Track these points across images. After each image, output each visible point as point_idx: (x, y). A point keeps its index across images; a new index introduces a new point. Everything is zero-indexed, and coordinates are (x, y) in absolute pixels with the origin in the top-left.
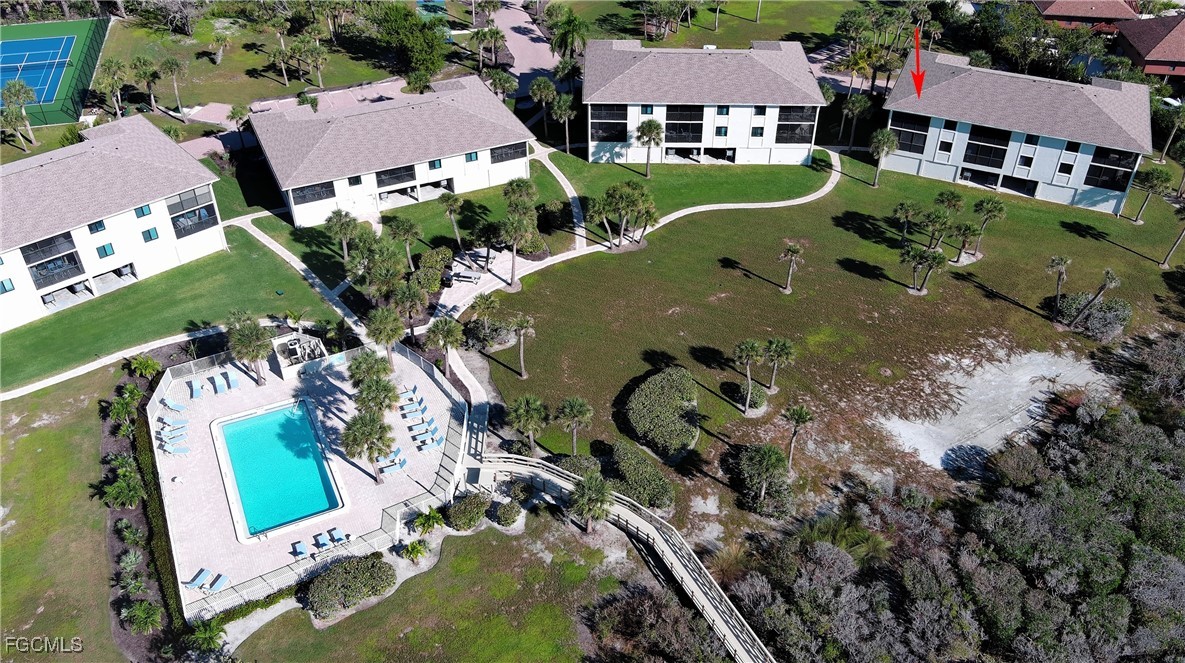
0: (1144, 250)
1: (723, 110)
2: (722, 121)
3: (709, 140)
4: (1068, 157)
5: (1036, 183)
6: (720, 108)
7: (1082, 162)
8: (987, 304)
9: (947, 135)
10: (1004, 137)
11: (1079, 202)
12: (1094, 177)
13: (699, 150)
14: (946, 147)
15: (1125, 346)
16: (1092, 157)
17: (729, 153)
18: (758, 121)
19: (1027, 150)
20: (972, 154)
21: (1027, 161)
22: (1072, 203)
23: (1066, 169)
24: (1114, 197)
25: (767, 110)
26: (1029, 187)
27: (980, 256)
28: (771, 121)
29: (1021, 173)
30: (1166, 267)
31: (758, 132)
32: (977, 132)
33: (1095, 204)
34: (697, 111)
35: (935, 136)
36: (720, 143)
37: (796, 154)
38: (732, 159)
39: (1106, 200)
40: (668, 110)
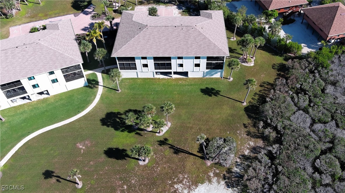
1: (31, 78)
3: (31, 91)
4: (197, 61)
5: (187, 72)
6: (29, 78)
7: (203, 62)
8: (176, 158)
9: (144, 62)
10: (168, 59)
11: (206, 75)
12: (209, 66)
13: (29, 96)
14: (146, 66)
16: (206, 60)
18: (53, 77)
19: (180, 61)
20: (157, 66)
21: (181, 65)
22: (204, 76)
23: (198, 65)
24: (219, 72)
25: (55, 72)
26: (186, 74)
28: (59, 75)
29: (180, 70)
30: (245, 104)
31: (55, 81)
32: (157, 59)
33: (212, 75)
35: (139, 63)
36: (38, 90)
37: (80, 83)
38: (48, 94)
39: (216, 73)
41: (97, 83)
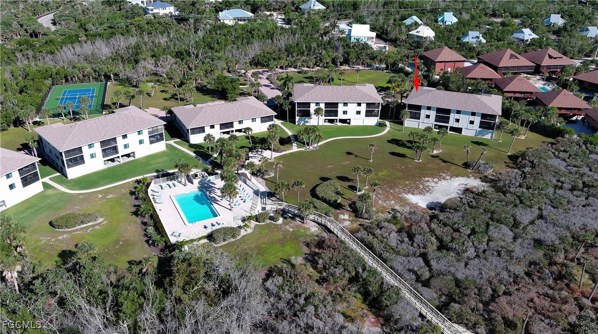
0: (502, 149)
1: (345, 104)
2: (345, 109)
3: (341, 116)
4: (472, 118)
5: (462, 129)
6: (344, 103)
7: (477, 120)
8: (443, 164)
9: (428, 112)
10: (448, 111)
11: (478, 135)
12: (482, 125)
13: (337, 120)
14: (428, 117)
15: (493, 175)
16: (480, 118)
17: (348, 121)
18: (359, 109)
19: (457, 116)
20: (438, 119)
21: (458, 121)
22: (476, 135)
23: (472, 122)
24: (490, 132)
25: (362, 104)
26: (459, 130)
27: (441, 151)
28: (363, 108)
29: (456, 125)
30: (509, 154)
31: (358, 113)
32: (439, 110)
33: (484, 135)
34: (335, 105)
35: (424, 113)
36: (344, 117)
37: (373, 121)
38: (349, 123)
39: (487, 134)
40: (325, 105)
41: (386, 126)
